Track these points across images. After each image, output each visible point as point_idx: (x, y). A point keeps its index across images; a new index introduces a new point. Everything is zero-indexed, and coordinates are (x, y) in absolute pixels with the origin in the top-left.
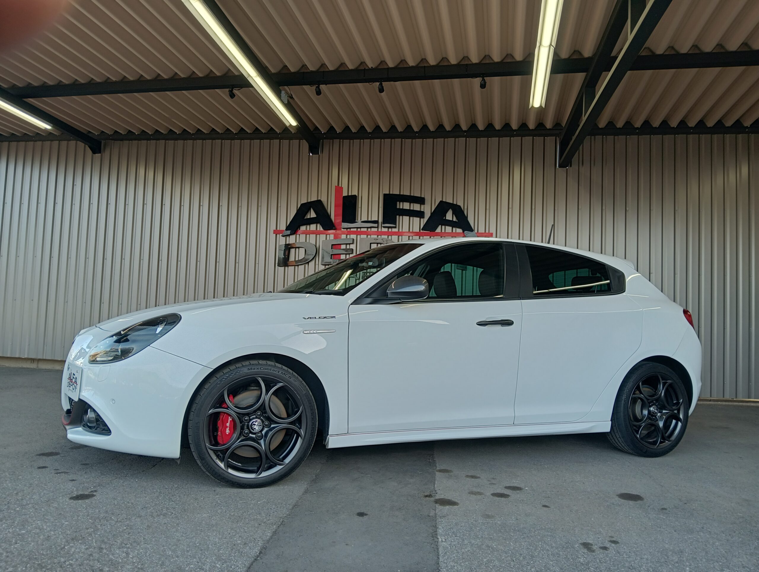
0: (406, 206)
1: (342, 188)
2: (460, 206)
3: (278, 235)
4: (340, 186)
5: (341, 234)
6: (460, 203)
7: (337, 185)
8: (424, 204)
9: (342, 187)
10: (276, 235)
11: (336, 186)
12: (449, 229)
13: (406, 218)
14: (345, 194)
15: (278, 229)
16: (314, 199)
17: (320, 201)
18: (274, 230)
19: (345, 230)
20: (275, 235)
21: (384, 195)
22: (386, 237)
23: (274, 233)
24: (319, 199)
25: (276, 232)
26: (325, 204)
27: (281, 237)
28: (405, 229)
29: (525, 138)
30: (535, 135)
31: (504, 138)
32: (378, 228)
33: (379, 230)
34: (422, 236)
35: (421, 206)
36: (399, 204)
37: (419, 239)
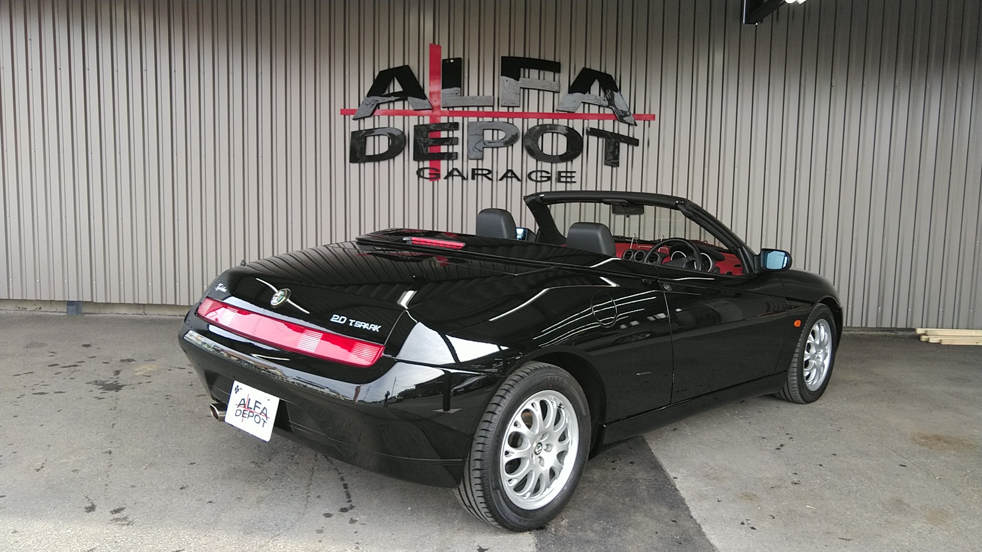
0: (533, 74)
1: (440, 47)
2: (611, 76)
3: (347, 117)
4: (437, 43)
5: (440, 116)
6: (611, 71)
7: (432, 43)
8: (559, 72)
9: (440, 45)
10: (345, 116)
11: (430, 44)
12: (593, 109)
13: (533, 93)
14: (444, 56)
15: (347, 108)
16: (398, 63)
17: (408, 67)
18: (341, 110)
19: (446, 109)
20: (343, 116)
21: (503, 57)
22: (505, 120)
23: (341, 114)
24: (406, 64)
25: (345, 112)
26: (415, 71)
27: (352, 121)
28: (533, 109)
32: (493, 107)
33: (496, 110)
34: (557, 119)
35: (556, 74)
36: (527, 71)
37: (553, 123)
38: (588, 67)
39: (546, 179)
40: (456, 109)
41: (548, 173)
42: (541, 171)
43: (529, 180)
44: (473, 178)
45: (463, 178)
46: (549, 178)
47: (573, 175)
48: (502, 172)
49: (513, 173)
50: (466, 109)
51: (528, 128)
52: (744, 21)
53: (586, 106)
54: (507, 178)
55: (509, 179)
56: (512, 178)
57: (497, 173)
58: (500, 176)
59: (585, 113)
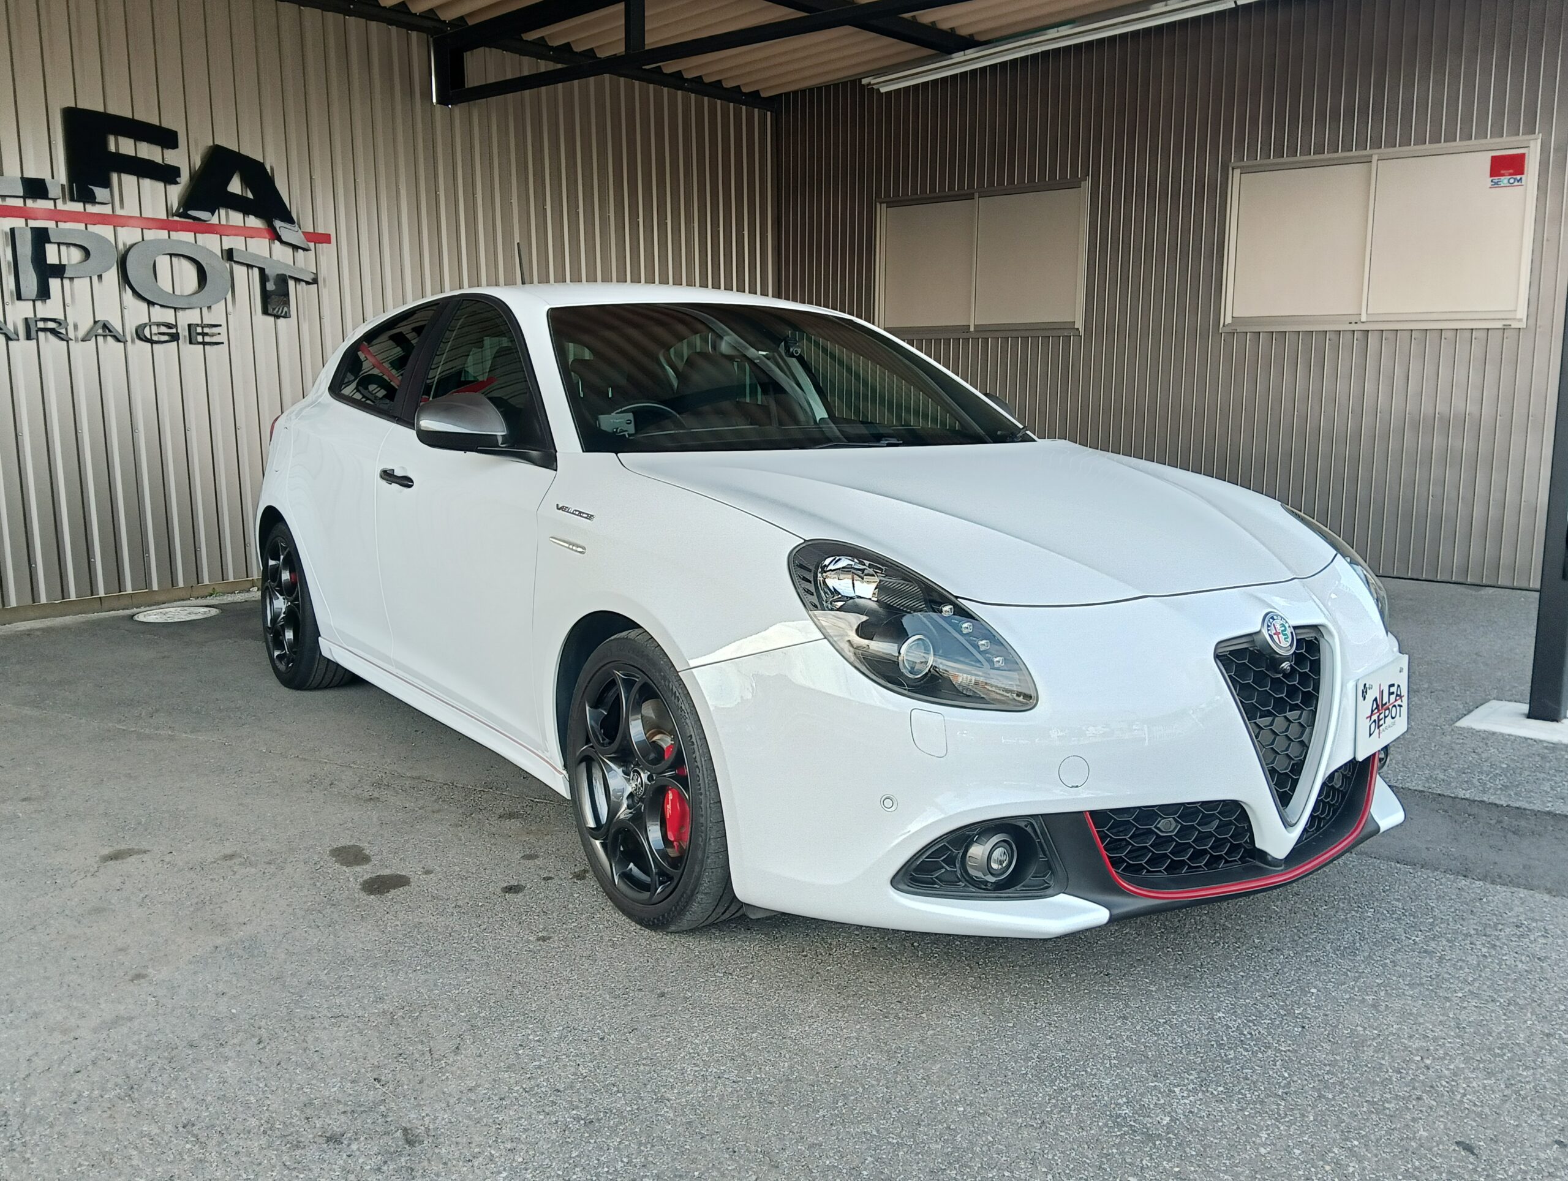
0: (126, 146)
2: (261, 163)
8: (173, 147)
12: (236, 218)
13: (129, 181)
21: (63, 109)
22: (82, 226)
28: (130, 209)
29: (373, 25)
30: (390, 22)
31: (331, 13)
32: (55, 200)
33: (60, 206)
34: (177, 231)
35: (165, 151)
36: (112, 139)
37: (169, 237)
38: (218, 142)
39: (166, 338)
41: (169, 326)
42: (158, 325)
43: (137, 341)
44: (29, 337)
45: (8, 338)
46: (175, 337)
47: (215, 330)
48: (86, 325)
49: (105, 326)
51: (124, 245)
52: (434, 100)
53: (223, 212)
54: (96, 336)
55: (100, 339)
56: (105, 336)
57: (76, 327)
58: (81, 333)
59: (222, 223)
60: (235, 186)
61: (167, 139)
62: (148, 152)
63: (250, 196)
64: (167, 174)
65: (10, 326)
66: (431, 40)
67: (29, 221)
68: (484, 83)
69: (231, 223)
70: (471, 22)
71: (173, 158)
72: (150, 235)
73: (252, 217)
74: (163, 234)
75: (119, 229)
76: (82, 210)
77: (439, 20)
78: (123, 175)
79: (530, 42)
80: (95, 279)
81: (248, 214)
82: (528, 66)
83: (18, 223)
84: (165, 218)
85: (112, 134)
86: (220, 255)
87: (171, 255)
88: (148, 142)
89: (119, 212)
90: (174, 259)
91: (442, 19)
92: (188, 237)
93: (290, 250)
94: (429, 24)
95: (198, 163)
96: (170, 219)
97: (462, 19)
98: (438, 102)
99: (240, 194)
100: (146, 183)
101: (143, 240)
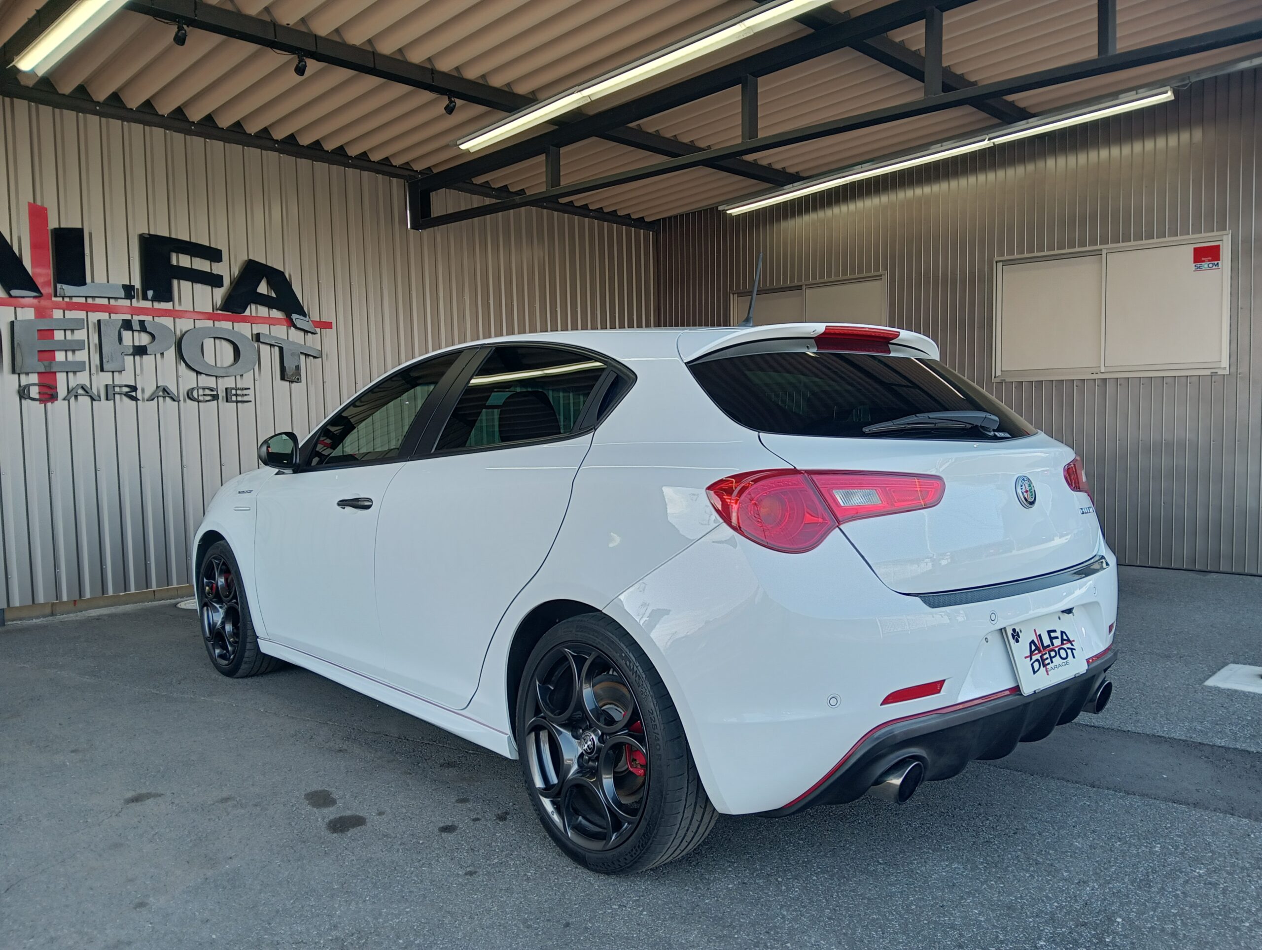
0: (184, 261)
1: (46, 210)
2: (282, 272)
4: (39, 203)
5: (52, 309)
7: (31, 201)
8: (219, 261)
9: (45, 205)
11: (29, 203)
12: (263, 311)
13: (186, 285)
14: (54, 224)
19: (61, 299)
21: (139, 235)
22: (150, 318)
26: (8, 239)
28: (186, 305)
29: (365, 174)
30: (378, 172)
31: (335, 166)
32: (131, 300)
33: (137, 304)
34: (219, 320)
35: (213, 264)
36: (174, 257)
37: (214, 325)
39: (209, 398)
40: (75, 300)
41: (211, 389)
42: (204, 388)
43: (188, 401)
44: (108, 399)
45: (93, 399)
46: (216, 398)
47: (245, 392)
48: (150, 389)
49: (164, 390)
50: (90, 301)
51: (181, 331)
52: (409, 226)
53: (253, 306)
54: (158, 397)
55: (161, 399)
56: (164, 397)
57: (143, 391)
58: (147, 396)
59: (253, 315)
60: (263, 288)
61: (214, 255)
62: (201, 265)
63: (274, 295)
64: (214, 281)
65: (95, 391)
66: (407, 184)
67: (112, 315)
68: (445, 213)
69: (259, 315)
70: (435, 171)
71: (218, 269)
72: (200, 324)
73: (274, 310)
74: (209, 323)
75: (177, 320)
76: (151, 307)
77: (413, 170)
78: (181, 281)
79: (479, 185)
80: (159, 356)
81: (272, 308)
82: (477, 201)
83: (104, 316)
84: (211, 312)
85: (174, 252)
86: (250, 337)
87: (215, 338)
88: (201, 257)
89: (177, 308)
90: (217, 341)
91: (415, 169)
92: (227, 325)
93: (302, 334)
94: (407, 173)
95: (236, 272)
96: (215, 312)
97: (429, 168)
98: (412, 228)
99: (266, 294)
100: (198, 287)
101: (195, 327)
